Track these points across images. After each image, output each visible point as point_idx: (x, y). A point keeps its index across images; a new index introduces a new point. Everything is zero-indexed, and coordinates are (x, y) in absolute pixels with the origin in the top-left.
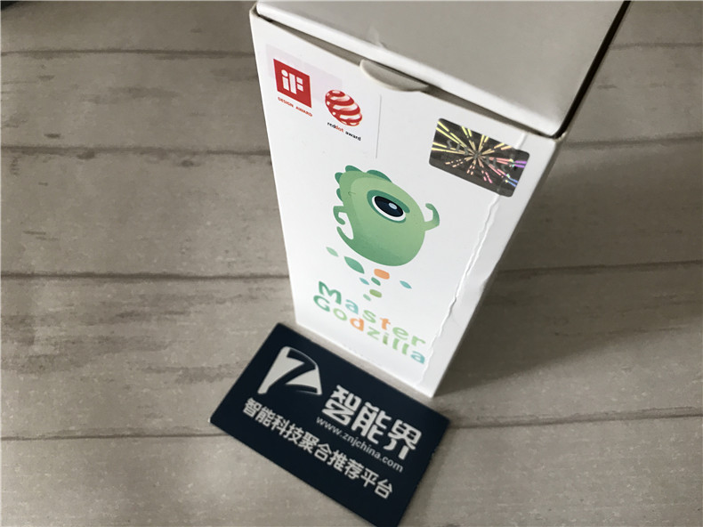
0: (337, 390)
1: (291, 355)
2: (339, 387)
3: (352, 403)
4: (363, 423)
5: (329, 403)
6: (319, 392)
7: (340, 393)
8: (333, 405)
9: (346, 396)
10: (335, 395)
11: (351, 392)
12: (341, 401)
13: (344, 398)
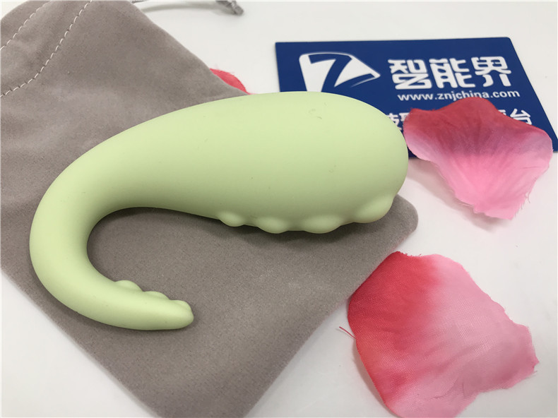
0: (393, 65)
1: (314, 59)
2: (390, 61)
3: (417, 67)
4: (445, 77)
5: (396, 78)
6: (377, 75)
7: (397, 65)
8: (401, 78)
9: (406, 64)
10: (393, 69)
11: (406, 59)
12: (406, 72)
13: (406, 67)
